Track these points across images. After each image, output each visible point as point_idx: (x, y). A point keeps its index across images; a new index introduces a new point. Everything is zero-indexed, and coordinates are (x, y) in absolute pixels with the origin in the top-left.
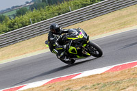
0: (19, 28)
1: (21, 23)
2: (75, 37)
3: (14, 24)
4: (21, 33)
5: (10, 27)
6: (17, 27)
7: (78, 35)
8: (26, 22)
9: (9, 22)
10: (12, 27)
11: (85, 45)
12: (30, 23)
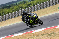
0: (32, 6)
1: (33, 4)
2: (32, 16)
3: (30, 4)
4: (33, 8)
5: (28, 6)
6: (31, 6)
7: (33, 15)
8: (35, 4)
9: (28, 3)
10: (29, 6)
11: (36, 20)
12: (37, 4)
